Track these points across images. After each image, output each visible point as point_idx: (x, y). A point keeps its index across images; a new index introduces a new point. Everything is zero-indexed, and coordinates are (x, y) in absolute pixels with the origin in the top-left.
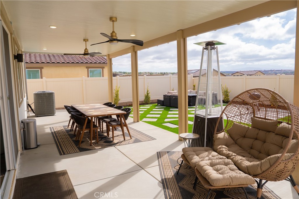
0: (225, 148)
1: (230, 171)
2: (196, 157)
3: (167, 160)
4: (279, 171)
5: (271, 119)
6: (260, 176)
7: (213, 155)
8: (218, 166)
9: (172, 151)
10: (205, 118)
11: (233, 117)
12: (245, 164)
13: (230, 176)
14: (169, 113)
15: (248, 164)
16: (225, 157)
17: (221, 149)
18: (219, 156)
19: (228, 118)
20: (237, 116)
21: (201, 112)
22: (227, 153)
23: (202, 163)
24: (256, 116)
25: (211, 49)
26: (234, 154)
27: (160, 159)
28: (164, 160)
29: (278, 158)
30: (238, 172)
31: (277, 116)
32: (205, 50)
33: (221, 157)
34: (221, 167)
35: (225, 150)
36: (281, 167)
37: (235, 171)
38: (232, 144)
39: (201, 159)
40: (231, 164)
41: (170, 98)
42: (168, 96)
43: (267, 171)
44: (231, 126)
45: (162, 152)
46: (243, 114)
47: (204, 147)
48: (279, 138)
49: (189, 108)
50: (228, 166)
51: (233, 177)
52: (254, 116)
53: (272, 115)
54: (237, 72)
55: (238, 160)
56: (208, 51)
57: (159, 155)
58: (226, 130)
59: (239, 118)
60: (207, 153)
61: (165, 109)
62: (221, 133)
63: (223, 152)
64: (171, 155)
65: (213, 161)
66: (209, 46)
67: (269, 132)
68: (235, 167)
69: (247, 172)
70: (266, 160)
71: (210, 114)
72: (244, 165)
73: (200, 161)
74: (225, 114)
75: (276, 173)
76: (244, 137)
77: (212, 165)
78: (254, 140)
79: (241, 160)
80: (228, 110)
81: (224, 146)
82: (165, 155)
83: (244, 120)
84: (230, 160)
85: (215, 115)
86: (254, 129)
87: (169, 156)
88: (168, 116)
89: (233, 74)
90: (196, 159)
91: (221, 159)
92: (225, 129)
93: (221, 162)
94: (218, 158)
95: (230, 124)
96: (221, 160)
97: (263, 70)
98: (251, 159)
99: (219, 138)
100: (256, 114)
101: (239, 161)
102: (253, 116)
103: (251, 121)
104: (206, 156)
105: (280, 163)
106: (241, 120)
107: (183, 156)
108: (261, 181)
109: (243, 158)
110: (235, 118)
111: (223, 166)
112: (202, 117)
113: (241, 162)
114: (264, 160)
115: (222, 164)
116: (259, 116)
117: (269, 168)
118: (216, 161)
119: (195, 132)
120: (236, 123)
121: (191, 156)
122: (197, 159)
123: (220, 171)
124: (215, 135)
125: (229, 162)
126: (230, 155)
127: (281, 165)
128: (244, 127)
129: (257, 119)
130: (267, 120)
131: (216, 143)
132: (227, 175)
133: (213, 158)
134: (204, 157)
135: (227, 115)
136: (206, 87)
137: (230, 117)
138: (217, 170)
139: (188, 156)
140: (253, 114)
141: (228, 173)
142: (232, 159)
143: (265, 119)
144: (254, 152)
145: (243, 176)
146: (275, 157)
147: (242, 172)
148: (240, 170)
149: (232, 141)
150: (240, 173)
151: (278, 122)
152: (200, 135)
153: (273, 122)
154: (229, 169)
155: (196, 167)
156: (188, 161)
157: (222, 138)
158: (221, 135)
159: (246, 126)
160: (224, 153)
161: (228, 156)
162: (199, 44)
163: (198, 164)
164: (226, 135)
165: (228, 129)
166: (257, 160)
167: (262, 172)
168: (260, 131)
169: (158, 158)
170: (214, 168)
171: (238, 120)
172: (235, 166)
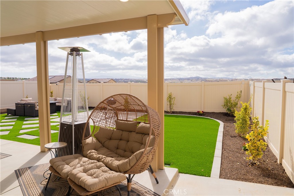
0: (95, 152)
1: (103, 173)
2: (66, 166)
3: (30, 177)
4: (143, 164)
5: (132, 120)
6: (129, 171)
7: (84, 161)
8: (92, 170)
9: (35, 165)
10: (72, 125)
11: (99, 121)
12: (115, 163)
13: (105, 178)
14: (24, 123)
15: (118, 163)
16: (96, 161)
17: (91, 154)
18: (90, 161)
19: (95, 123)
20: (103, 120)
21: (67, 119)
22: (98, 157)
23: (75, 171)
24: (119, 119)
25: (76, 55)
26: (104, 156)
27: (20, 178)
28: (26, 178)
29: (142, 152)
30: (111, 173)
31: (136, 117)
32: (70, 56)
33: (93, 161)
34: (95, 171)
35: (95, 154)
36: (144, 160)
37: (108, 172)
38: (100, 147)
39: (73, 168)
40: (103, 166)
41: (24, 106)
42: (21, 104)
43: (135, 165)
44: (98, 130)
45: (21, 169)
46: (108, 118)
47: (72, 154)
48: (139, 136)
49: (51, 116)
50: (101, 169)
51: (107, 177)
52: (118, 119)
53: (132, 118)
54: (93, 80)
55: (108, 162)
56: (73, 57)
57: (18, 173)
58: (94, 134)
59: (105, 122)
60: (77, 160)
61: (18, 119)
62: (89, 138)
63: (93, 156)
64: (34, 170)
65: (85, 167)
66: (75, 53)
67: (131, 132)
68: (107, 169)
69: (118, 171)
70: (133, 157)
71: (76, 120)
72: (115, 165)
73: (72, 169)
74: (92, 119)
75: (141, 166)
76: (110, 139)
77: (85, 171)
78: (119, 140)
79: (111, 161)
80: (95, 115)
81: (93, 151)
82: (27, 172)
83: (109, 123)
84: (102, 163)
85: (81, 121)
86: (119, 131)
87: (31, 172)
88: (23, 127)
89: (89, 81)
90: (67, 168)
91: (92, 163)
92: (92, 134)
93: (93, 166)
94: (90, 163)
95: (97, 129)
96: (93, 165)
97: (115, 78)
98: (119, 158)
99: (88, 143)
100: (119, 117)
101: (110, 162)
102: (116, 119)
103: (115, 124)
104: (77, 163)
105: (144, 157)
106: (106, 123)
107: (52, 168)
108: (130, 176)
109: (113, 159)
110: (101, 123)
111: (96, 170)
112: (69, 123)
113: (112, 163)
114: (132, 157)
115: (95, 168)
116: (122, 119)
117: (136, 163)
118: (88, 167)
119: (61, 140)
120: (102, 127)
121: (61, 166)
122: (69, 168)
123: (94, 176)
124: (83, 141)
125: (101, 164)
126: (100, 158)
127: (144, 158)
128: (110, 130)
129: (121, 121)
130: (129, 121)
131: (85, 148)
132: (102, 178)
133: (85, 163)
134: (75, 165)
135: (94, 120)
136: (72, 93)
137: (96, 122)
138: (91, 175)
139: (57, 167)
140: (116, 117)
141: (102, 176)
142: (103, 162)
143: (127, 121)
144: (120, 151)
145: (116, 175)
146: (140, 152)
147: (114, 172)
148: (111, 170)
149: (100, 145)
150: (112, 173)
151: (137, 123)
152: (67, 142)
153: (134, 123)
154: (102, 172)
155: (68, 176)
156: (58, 172)
157: (90, 143)
158: (89, 140)
159: (111, 129)
160: (95, 157)
161: (98, 159)
162: (63, 48)
163: (70, 173)
164: (94, 139)
165: (95, 133)
166: (123, 158)
167: (131, 167)
168: (124, 132)
169: (18, 178)
170: (88, 174)
171: (104, 124)
172: (106, 167)
